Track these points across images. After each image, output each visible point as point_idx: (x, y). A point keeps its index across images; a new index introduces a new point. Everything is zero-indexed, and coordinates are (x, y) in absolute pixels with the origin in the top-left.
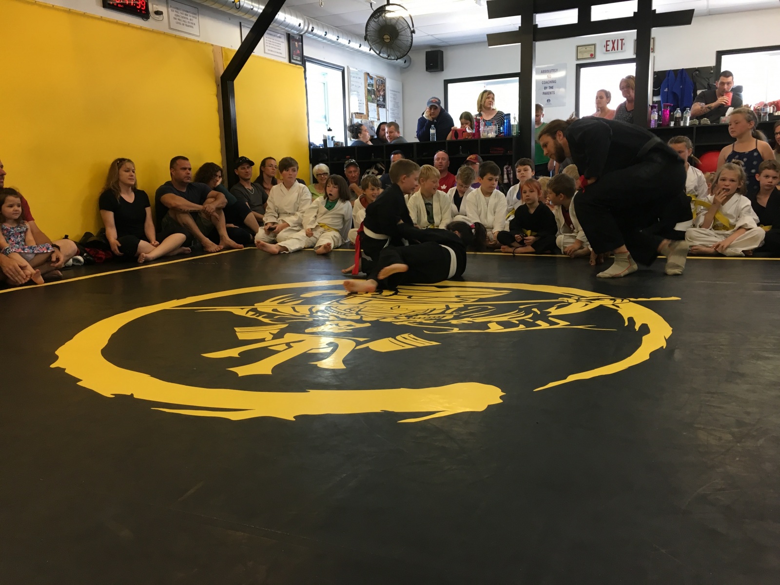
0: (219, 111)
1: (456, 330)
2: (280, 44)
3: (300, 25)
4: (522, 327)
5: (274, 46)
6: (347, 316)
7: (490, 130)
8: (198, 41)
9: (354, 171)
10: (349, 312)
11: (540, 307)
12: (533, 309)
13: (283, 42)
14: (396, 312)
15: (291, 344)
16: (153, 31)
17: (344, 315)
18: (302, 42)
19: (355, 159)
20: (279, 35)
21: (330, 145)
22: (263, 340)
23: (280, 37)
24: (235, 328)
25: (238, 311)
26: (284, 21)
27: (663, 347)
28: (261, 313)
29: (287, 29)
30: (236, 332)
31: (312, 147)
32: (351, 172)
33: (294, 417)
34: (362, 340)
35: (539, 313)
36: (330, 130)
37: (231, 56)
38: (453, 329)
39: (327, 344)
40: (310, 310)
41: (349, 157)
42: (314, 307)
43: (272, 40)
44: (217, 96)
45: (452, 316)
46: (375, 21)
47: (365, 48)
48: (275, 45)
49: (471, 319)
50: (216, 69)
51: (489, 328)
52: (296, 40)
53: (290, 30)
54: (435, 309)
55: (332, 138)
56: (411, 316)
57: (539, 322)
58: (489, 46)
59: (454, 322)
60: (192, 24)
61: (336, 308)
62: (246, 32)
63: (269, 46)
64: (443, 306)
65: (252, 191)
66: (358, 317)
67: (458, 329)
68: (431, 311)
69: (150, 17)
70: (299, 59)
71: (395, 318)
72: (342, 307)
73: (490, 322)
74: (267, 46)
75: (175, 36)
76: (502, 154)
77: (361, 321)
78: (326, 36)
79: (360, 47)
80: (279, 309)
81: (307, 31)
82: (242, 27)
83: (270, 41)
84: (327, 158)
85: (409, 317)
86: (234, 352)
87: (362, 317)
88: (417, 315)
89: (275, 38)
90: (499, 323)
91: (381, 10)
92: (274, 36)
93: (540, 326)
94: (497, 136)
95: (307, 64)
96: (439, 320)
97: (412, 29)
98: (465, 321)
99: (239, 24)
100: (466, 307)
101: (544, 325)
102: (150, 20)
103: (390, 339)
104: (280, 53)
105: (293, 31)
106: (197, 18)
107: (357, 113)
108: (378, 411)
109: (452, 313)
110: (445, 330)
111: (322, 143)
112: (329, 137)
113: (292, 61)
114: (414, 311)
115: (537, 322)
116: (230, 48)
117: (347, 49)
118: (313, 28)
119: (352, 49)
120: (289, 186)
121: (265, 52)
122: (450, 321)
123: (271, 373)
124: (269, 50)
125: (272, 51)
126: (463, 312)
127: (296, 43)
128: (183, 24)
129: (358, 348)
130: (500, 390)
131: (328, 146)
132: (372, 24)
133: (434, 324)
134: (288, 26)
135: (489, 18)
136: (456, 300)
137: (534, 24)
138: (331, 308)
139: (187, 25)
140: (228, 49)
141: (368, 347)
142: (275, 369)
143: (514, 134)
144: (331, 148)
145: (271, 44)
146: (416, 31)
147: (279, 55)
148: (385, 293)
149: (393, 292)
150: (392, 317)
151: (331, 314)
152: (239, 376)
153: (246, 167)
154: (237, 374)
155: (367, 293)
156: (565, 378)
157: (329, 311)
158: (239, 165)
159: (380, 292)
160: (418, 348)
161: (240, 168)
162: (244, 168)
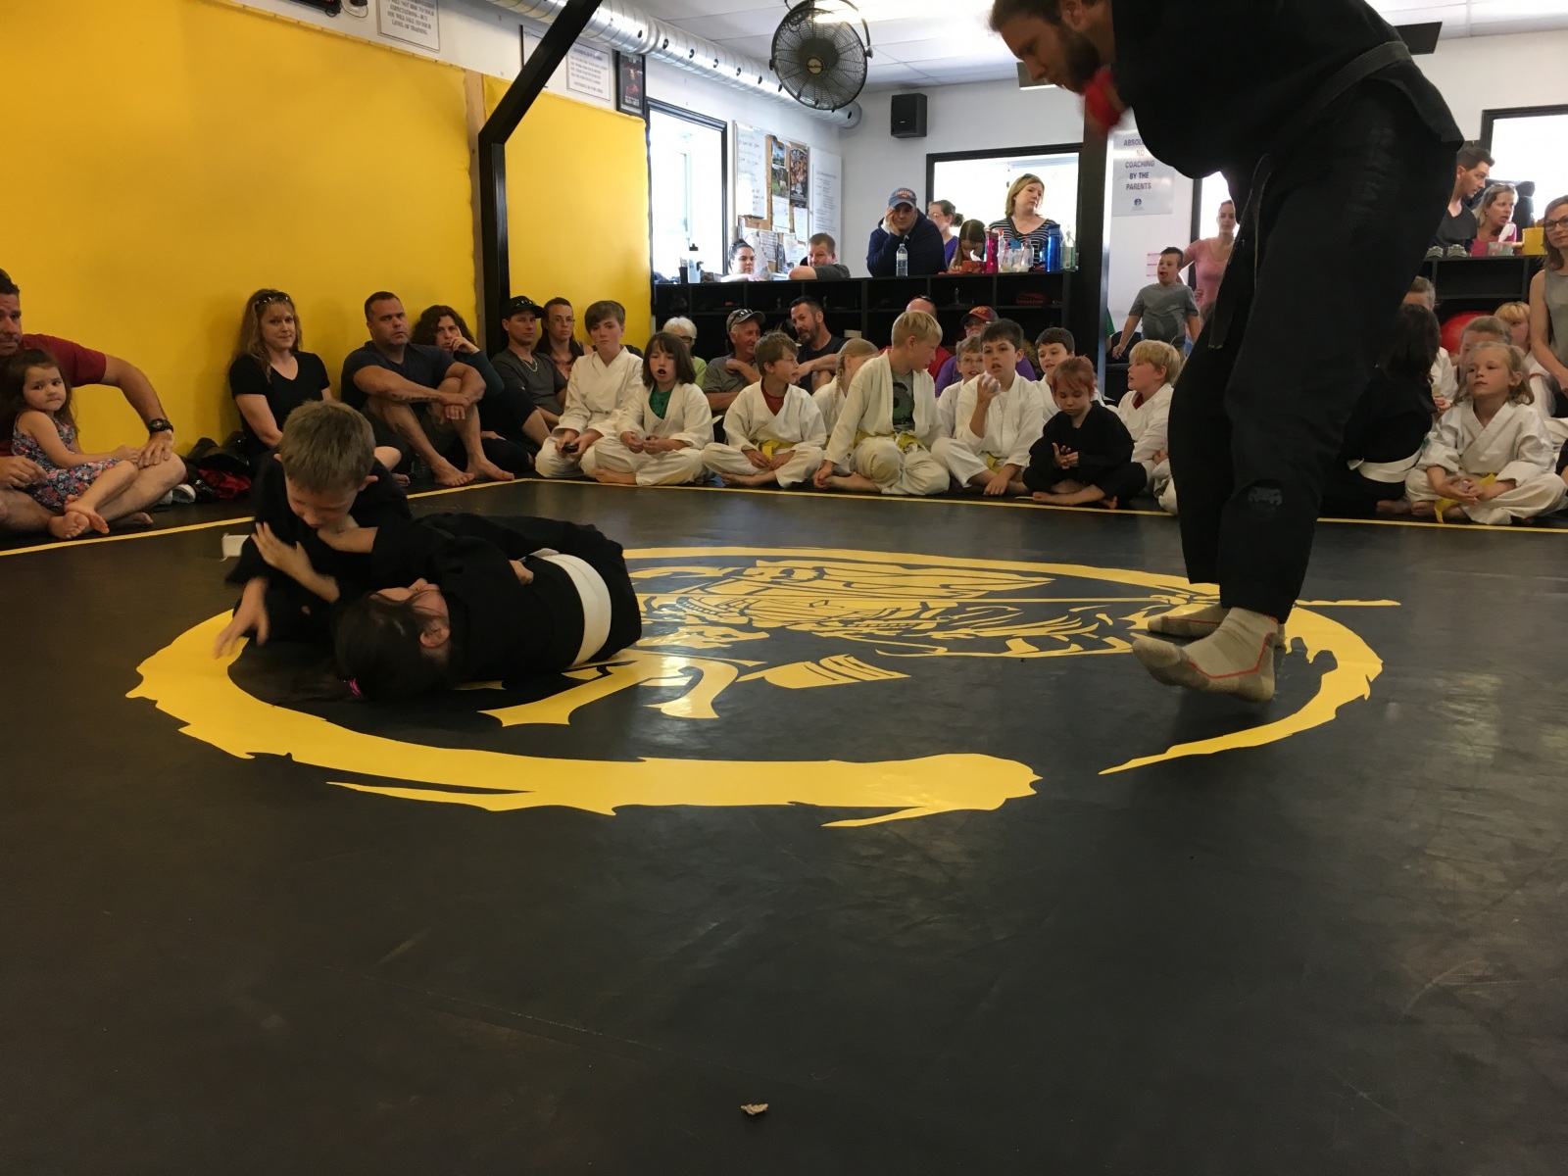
0: (473, 204)
1: (941, 651)
2: (599, 72)
3: (640, 35)
5: (588, 76)
6: (721, 617)
7: (1017, 256)
8: (436, 61)
10: (726, 609)
11: (1111, 610)
12: (1099, 616)
13: (605, 69)
14: (821, 612)
15: (608, 668)
16: (345, 38)
17: (715, 615)
18: (644, 70)
20: (597, 54)
21: (694, 278)
23: (599, 58)
26: (610, 25)
27: (1363, 696)
29: (613, 41)
31: (656, 282)
33: (614, 809)
34: (750, 664)
35: (1110, 622)
36: (694, 248)
37: (502, 92)
38: (935, 650)
39: (680, 671)
40: (647, 602)
42: (655, 598)
43: (583, 64)
44: (471, 173)
45: (932, 625)
46: (791, 31)
47: (770, 86)
48: (589, 74)
49: (972, 632)
50: (470, 118)
51: (1009, 649)
52: (631, 65)
53: (620, 43)
54: (898, 610)
55: (698, 264)
56: (852, 622)
57: (1110, 640)
58: (1021, 86)
59: (938, 635)
60: (425, 25)
61: (699, 601)
62: (532, 45)
63: (578, 76)
64: (916, 605)
65: (533, 366)
66: (744, 620)
67: (946, 649)
68: (892, 613)
69: (342, 10)
70: (636, 102)
71: (819, 623)
72: (713, 601)
73: (1010, 637)
74: (573, 74)
75: (391, 50)
76: (1039, 307)
77: (748, 627)
78: (692, 59)
79: (760, 82)
81: (654, 48)
82: (524, 35)
83: (580, 66)
84: (685, 304)
85: (846, 623)
87: (751, 620)
88: (862, 620)
89: (589, 59)
90: (1028, 640)
91: (806, 8)
92: (588, 55)
93: (1112, 647)
94: (1031, 269)
95: (653, 114)
96: (908, 630)
97: (866, 49)
98: (961, 633)
99: (518, 29)
100: (962, 608)
101: (1121, 646)
102: (342, 15)
103: (809, 664)
104: (600, 91)
105: (625, 46)
106: (435, 13)
107: (750, 217)
108: (784, 802)
109: (933, 618)
110: (921, 650)
111: (678, 274)
112: (691, 262)
113: (623, 107)
114: (856, 612)
115: (1106, 640)
116: (499, 76)
117: (734, 86)
118: (666, 41)
119: (744, 86)
120: (608, 359)
121: (568, 88)
122: (928, 634)
123: (567, 723)
124: (576, 83)
125: (582, 85)
126: (956, 617)
127: (632, 71)
128: (407, 27)
129: (743, 679)
130: (1031, 771)
131: (690, 281)
132: (787, 35)
133: (898, 638)
134: (616, 35)
136: (943, 592)
138: (690, 600)
139: (413, 28)
140: (496, 80)
141: (763, 678)
142: (576, 715)
143: (1065, 267)
144: (695, 286)
145: (580, 71)
146: (875, 53)
147: (597, 93)
148: (798, 575)
149: (814, 574)
150: (812, 621)
151: (689, 611)
152: (504, 725)
153: (528, 319)
154: (498, 722)
155: (762, 574)
156: (1164, 751)
157: (685, 606)
158: (513, 314)
159: (789, 572)
160: (864, 683)
161: (514, 318)
162: (523, 320)
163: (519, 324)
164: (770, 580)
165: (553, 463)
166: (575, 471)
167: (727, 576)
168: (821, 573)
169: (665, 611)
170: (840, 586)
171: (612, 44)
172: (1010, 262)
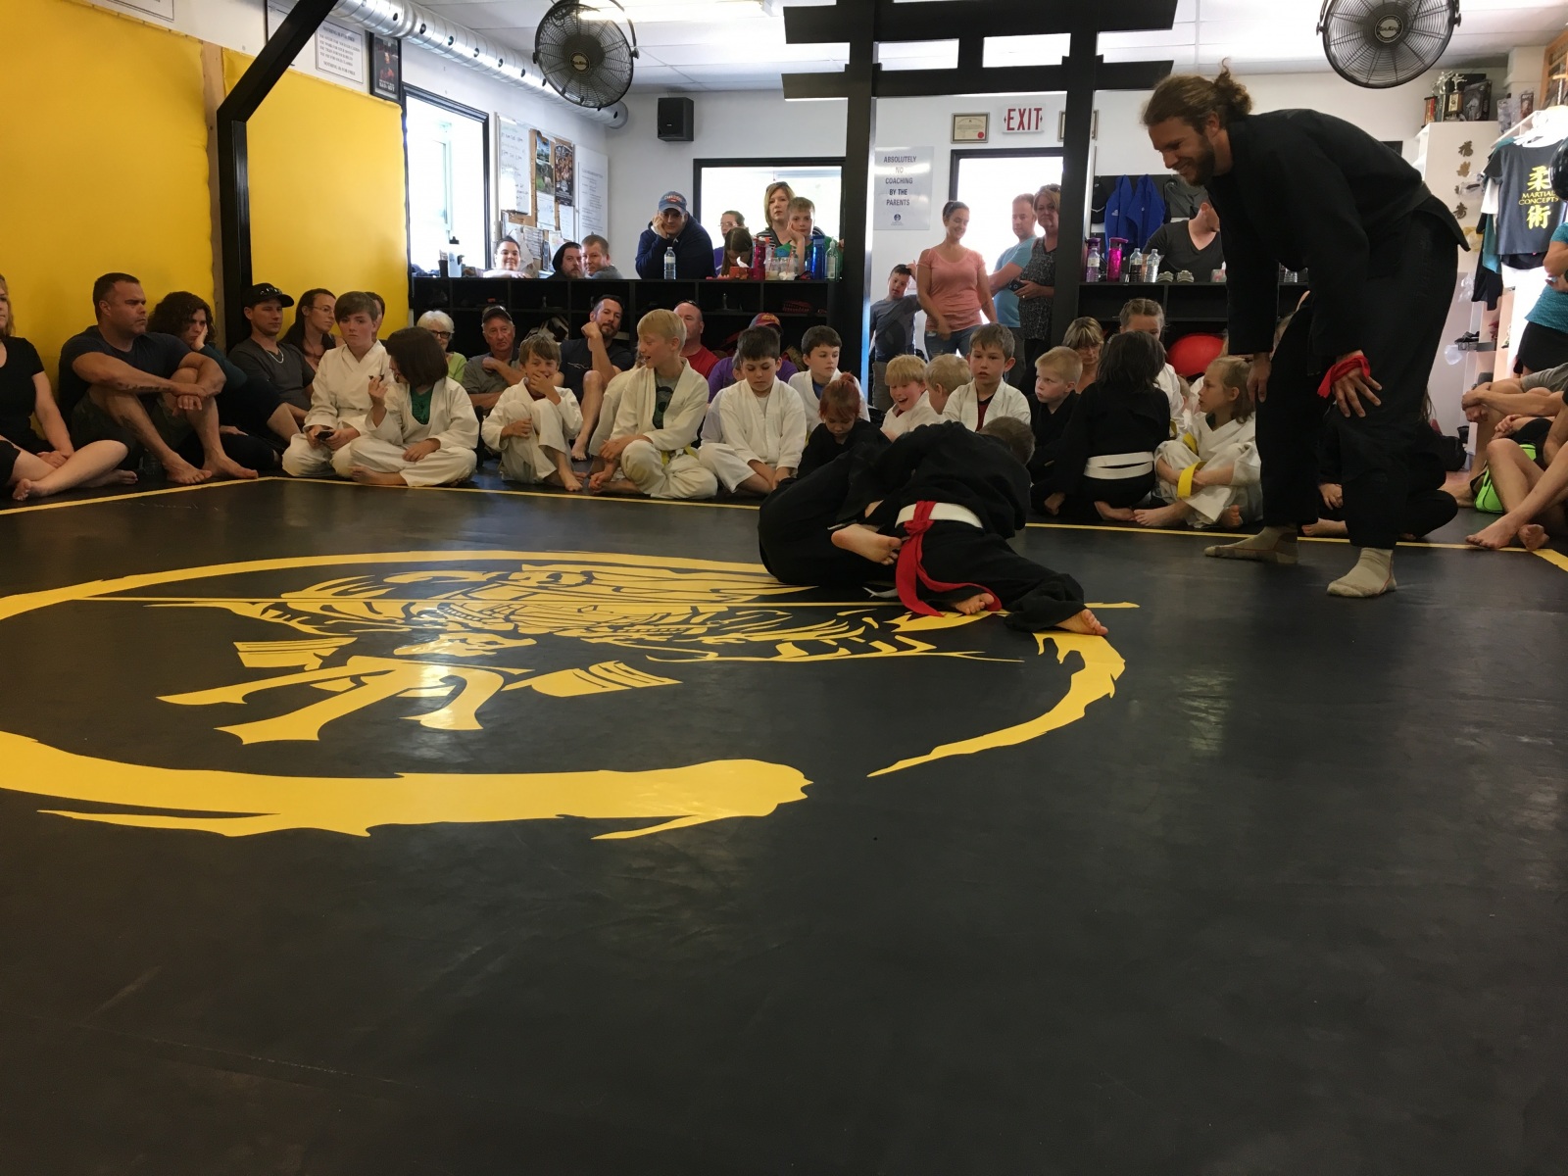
0: (210, 183)
1: (712, 656)
2: (351, 54)
3: (395, 17)
4: (843, 653)
5: (336, 56)
6: (485, 623)
7: (784, 264)
8: (170, 30)
9: (503, 329)
10: (490, 615)
11: (879, 614)
13: (357, 50)
14: (591, 617)
15: (362, 678)
17: (479, 621)
18: (399, 54)
19: (506, 307)
20: (349, 34)
21: (455, 272)
22: (300, 669)
23: (351, 39)
24: (235, 643)
25: (241, 607)
26: (362, 5)
27: (1108, 694)
28: (296, 614)
30: (238, 651)
31: (414, 274)
32: (495, 330)
33: (368, 830)
34: (517, 672)
35: (876, 626)
36: (454, 241)
37: (243, 68)
38: (705, 655)
39: (441, 680)
40: (406, 609)
41: (494, 300)
42: (414, 604)
43: (334, 44)
44: (208, 150)
45: (703, 630)
46: (556, 26)
47: (534, 79)
48: (341, 55)
49: (742, 636)
50: (207, 94)
51: (779, 654)
52: (387, 49)
53: (374, 25)
54: (669, 615)
55: (459, 259)
56: (621, 627)
57: (877, 644)
58: (786, 97)
59: (709, 640)
61: (462, 606)
62: (277, 21)
63: (328, 56)
64: (687, 610)
65: (279, 357)
66: (510, 627)
67: (716, 654)
68: (662, 618)
70: (391, 87)
71: (588, 629)
72: (476, 606)
73: (780, 642)
74: (322, 54)
76: (805, 315)
77: (514, 634)
78: (451, 47)
79: (523, 75)
80: (336, 606)
81: (410, 32)
82: (269, 9)
83: (330, 46)
84: (446, 298)
85: (616, 628)
86: (234, 694)
87: (516, 626)
88: (632, 625)
89: (340, 39)
90: (797, 644)
91: (570, 4)
92: (339, 34)
93: (879, 650)
94: (796, 278)
95: (409, 100)
96: (679, 635)
97: (632, 49)
98: (731, 638)
99: (262, 4)
100: (732, 612)
101: (887, 650)
103: (577, 671)
104: (351, 72)
105: (379, 28)
107: (514, 212)
108: (553, 816)
109: (703, 623)
110: (691, 656)
111: (437, 267)
112: (451, 255)
113: (377, 91)
114: (625, 617)
115: (872, 644)
116: (239, 50)
117: (496, 77)
118: (424, 25)
119: (507, 77)
120: (359, 353)
121: (317, 67)
122: (699, 639)
123: (317, 739)
124: (325, 63)
125: (332, 66)
126: (727, 622)
127: (387, 54)
129: (508, 687)
130: (803, 776)
131: (450, 275)
132: (550, 29)
133: (668, 643)
134: (369, 16)
135: (788, 42)
136: (713, 597)
137: (874, 62)
138: (452, 606)
140: (237, 53)
141: (530, 687)
142: (326, 730)
143: (830, 277)
144: (455, 280)
145: (330, 51)
146: (640, 53)
147: (348, 75)
148: (565, 580)
149: (582, 578)
150: (579, 627)
151: (451, 618)
152: (245, 743)
153: (275, 309)
154: (238, 740)
155: (528, 579)
156: (928, 752)
157: (446, 613)
158: (259, 302)
159: (556, 577)
160: (634, 690)
161: (259, 308)
162: (269, 309)
163: (267, 314)
164: (537, 585)
165: (302, 461)
166: (326, 470)
167: (490, 581)
168: (589, 578)
169: (426, 618)
170: (609, 591)
171: (364, 25)
172: (776, 272)
